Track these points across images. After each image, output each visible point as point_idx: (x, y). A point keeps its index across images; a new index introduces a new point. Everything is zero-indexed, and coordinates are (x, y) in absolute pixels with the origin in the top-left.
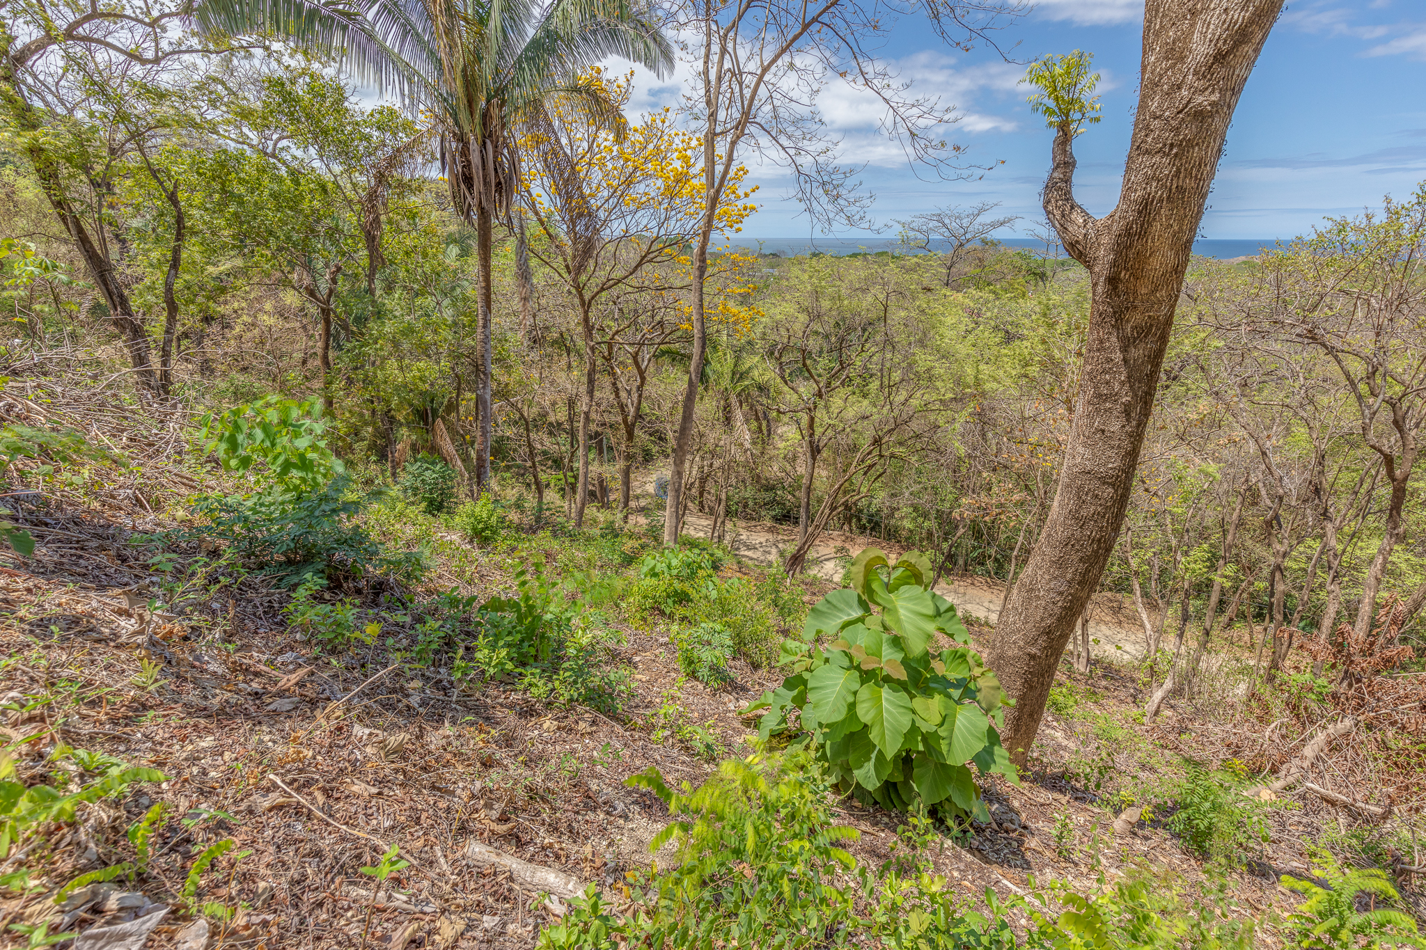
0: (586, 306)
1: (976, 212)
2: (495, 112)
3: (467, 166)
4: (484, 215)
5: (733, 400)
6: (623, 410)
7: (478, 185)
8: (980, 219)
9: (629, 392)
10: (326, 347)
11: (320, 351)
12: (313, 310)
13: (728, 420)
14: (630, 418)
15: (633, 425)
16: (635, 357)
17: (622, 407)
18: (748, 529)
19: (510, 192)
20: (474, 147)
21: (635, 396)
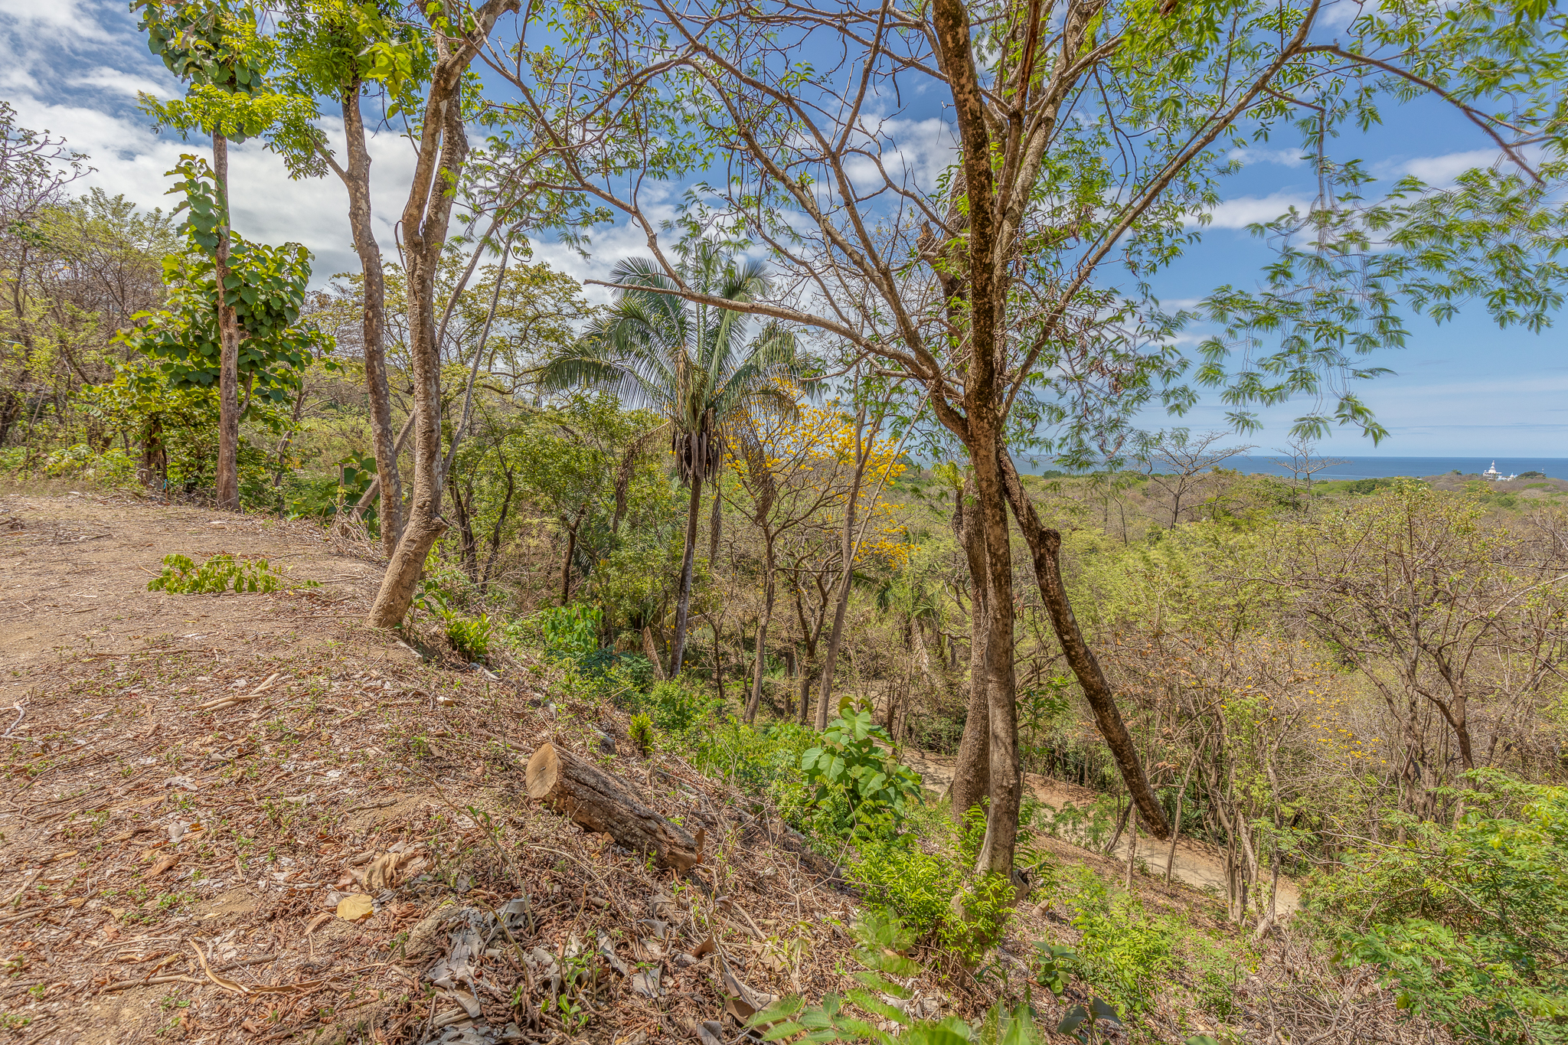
0: (771, 539)
1: (1204, 440)
2: (710, 414)
3: (689, 449)
4: (697, 481)
5: (914, 622)
6: (805, 627)
7: (694, 462)
8: (1210, 447)
9: (813, 611)
10: (569, 564)
11: (563, 566)
12: (566, 535)
13: (908, 642)
14: (811, 635)
15: (815, 642)
16: (819, 581)
17: (804, 623)
18: (936, 761)
19: (715, 465)
20: (695, 438)
21: (818, 613)
